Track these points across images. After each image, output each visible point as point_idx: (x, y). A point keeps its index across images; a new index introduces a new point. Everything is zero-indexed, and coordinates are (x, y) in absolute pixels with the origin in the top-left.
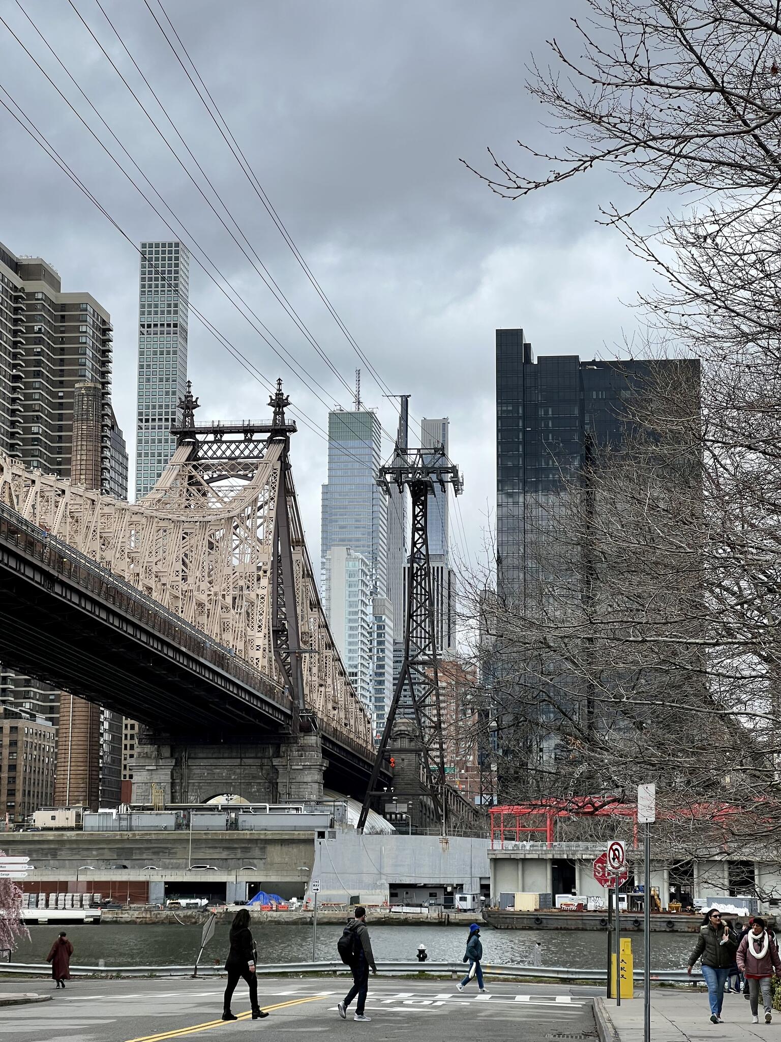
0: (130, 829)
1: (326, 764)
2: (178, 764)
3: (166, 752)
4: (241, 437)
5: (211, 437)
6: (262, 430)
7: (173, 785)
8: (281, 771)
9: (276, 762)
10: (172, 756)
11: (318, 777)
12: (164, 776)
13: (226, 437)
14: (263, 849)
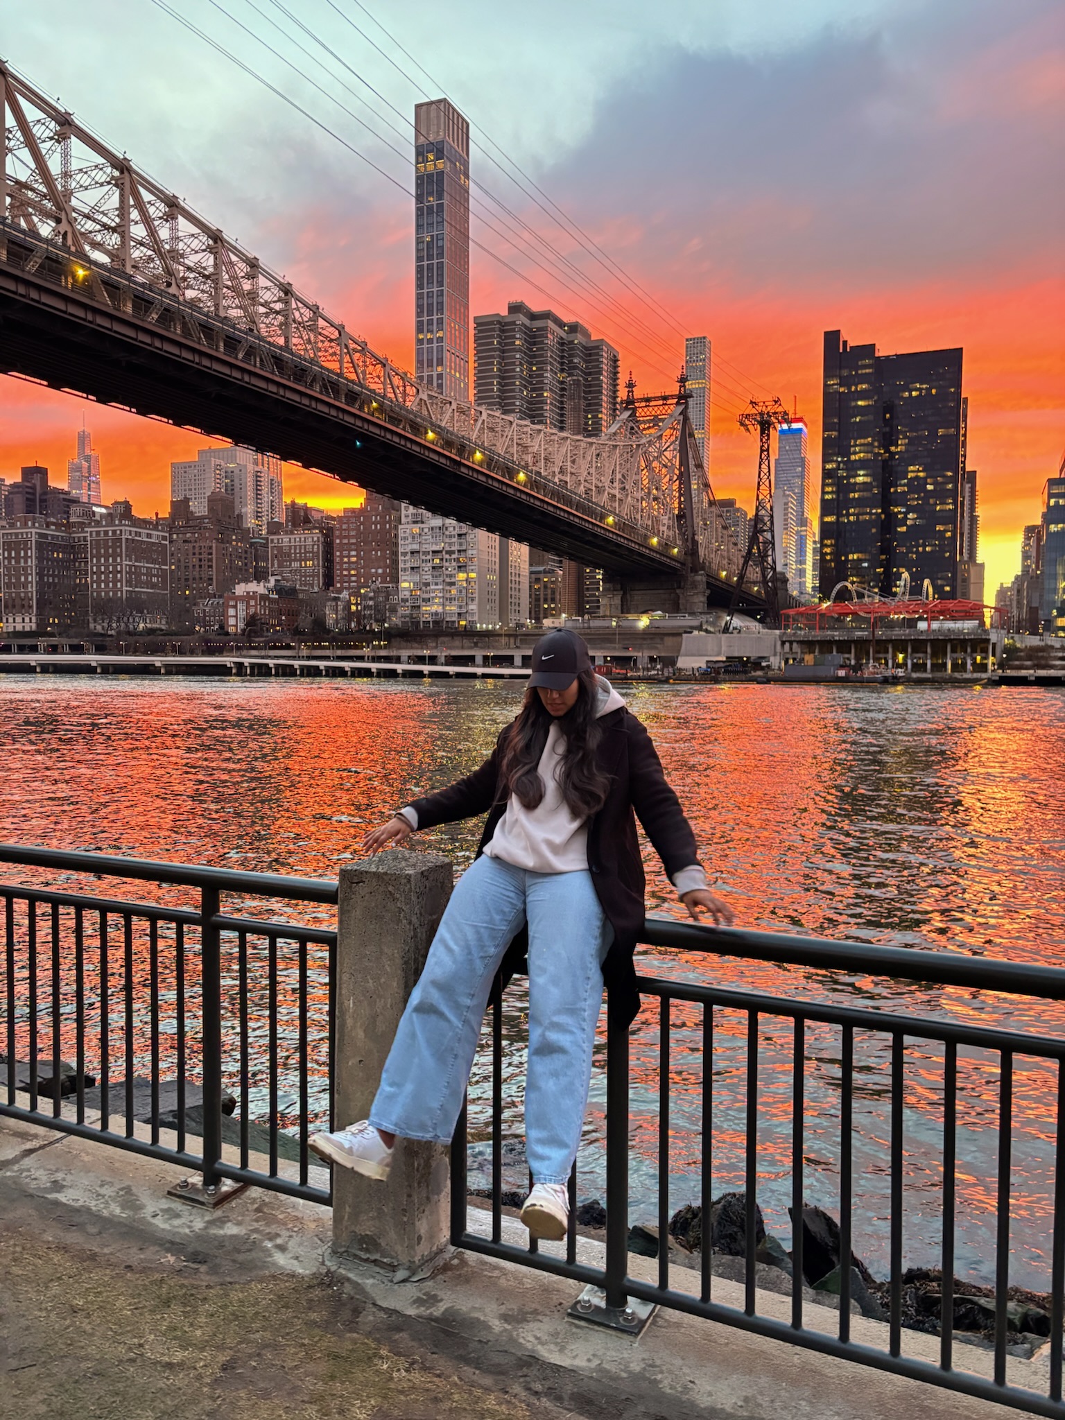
0: (589, 628)
1: (708, 592)
2: (625, 594)
3: (619, 587)
4: (661, 402)
5: (643, 404)
6: (672, 397)
7: (622, 605)
8: (681, 596)
9: (678, 591)
10: (622, 589)
11: (703, 599)
12: (617, 601)
13: (652, 403)
14: (662, 639)
